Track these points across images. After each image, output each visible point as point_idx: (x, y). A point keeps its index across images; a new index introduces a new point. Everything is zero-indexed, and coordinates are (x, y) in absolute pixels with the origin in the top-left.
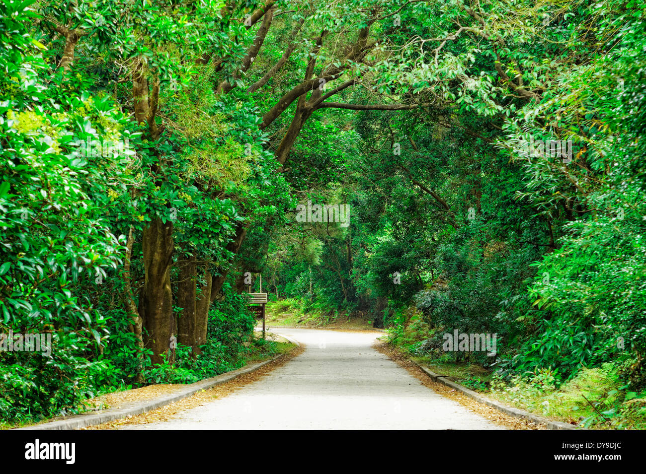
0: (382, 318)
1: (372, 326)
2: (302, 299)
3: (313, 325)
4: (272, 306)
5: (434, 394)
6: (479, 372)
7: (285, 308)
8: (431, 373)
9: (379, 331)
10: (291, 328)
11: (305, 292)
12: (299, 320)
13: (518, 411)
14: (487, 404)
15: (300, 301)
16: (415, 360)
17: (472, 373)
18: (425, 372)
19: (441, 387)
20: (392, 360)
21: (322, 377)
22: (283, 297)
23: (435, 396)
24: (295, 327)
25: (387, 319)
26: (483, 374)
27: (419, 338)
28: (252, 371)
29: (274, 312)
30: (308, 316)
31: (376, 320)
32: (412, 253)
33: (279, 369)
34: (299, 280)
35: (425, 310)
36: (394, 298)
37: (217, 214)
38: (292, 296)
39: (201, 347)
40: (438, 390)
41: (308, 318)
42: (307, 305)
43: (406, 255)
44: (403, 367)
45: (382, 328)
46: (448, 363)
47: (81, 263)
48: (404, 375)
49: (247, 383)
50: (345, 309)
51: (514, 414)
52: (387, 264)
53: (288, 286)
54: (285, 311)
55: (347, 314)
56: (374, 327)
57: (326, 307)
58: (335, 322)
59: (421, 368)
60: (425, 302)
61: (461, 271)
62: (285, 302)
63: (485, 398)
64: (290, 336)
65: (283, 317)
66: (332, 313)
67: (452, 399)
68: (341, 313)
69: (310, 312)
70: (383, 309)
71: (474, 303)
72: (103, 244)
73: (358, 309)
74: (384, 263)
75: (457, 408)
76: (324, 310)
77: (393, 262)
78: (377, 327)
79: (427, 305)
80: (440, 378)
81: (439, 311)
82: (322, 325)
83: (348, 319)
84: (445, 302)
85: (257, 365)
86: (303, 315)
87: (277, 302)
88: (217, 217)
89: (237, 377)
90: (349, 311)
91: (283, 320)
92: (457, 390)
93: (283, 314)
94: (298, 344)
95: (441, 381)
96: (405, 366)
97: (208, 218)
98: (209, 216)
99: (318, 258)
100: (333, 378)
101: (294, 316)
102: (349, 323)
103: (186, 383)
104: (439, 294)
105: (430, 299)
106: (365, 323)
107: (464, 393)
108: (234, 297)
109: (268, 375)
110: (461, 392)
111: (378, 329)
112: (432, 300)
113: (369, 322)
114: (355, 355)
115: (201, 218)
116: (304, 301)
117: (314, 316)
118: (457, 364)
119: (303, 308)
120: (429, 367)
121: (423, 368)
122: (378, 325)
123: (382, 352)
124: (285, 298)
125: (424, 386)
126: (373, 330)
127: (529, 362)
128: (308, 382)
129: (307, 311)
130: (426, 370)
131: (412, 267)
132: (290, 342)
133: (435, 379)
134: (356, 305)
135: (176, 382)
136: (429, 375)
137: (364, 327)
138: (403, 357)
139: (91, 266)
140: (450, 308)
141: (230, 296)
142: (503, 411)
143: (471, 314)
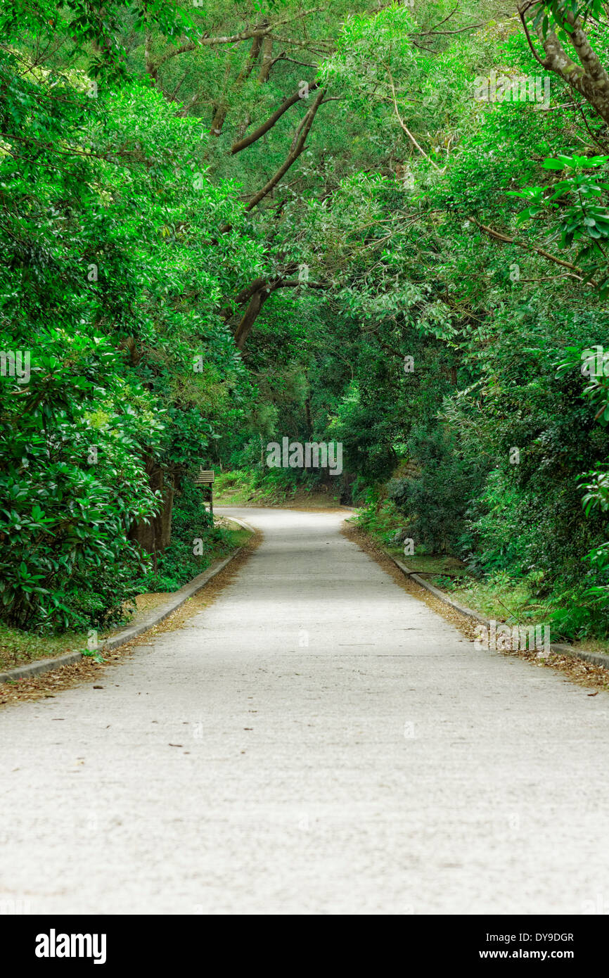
0: (350, 493)
1: (339, 504)
2: (252, 470)
3: (267, 504)
4: (216, 480)
5: (404, 595)
6: (455, 566)
7: (231, 483)
8: (405, 569)
9: (347, 509)
10: (239, 507)
11: (256, 462)
12: (249, 497)
13: (469, 611)
14: (449, 605)
15: (249, 474)
16: (389, 552)
17: (447, 567)
18: (398, 567)
19: (413, 585)
20: (363, 551)
21: (291, 578)
22: (228, 469)
23: (405, 596)
24: (245, 506)
25: (356, 494)
26: (460, 567)
27: (393, 525)
28: (220, 572)
29: (218, 488)
30: (260, 492)
31: (343, 495)
32: (384, 423)
33: (244, 568)
34: (247, 448)
35: (398, 500)
36: (364, 474)
37: (196, 434)
38: (240, 468)
39: (166, 549)
40: (408, 590)
41: (260, 494)
42: (259, 478)
43: (376, 426)
44: (376, 561)
45: (351, 505)
46: (424, 555)
47: (132, 515)
48: (377, 572)
49: (221, 587)
50: (305, 483)
51: (466, 614)
52: (355, 436)
53: (233, 456)
54: (231, 486)
55: (307, 489)
56: (341, 504)
57: (282, 480)
58: (293, 499)
59: (394, 562)
60: (398, 491)
61: (435, 457)
62: (231, 475)
63: (447, 598)
64: (240, 519)
65: (229, 494)
66: (289, 488)
67: (420, 600)
68: (300, 488)
69: (263, 487)
70: (351, 482)
71: (448, 493)
72: (145, 499)
73: (321, 482)
74: (351, 436)
75: (421, 609)
76: (279, 485)
77: (361, 433)
78: (345, 504)
79: (400, 495)
80: (413, 575)
81: (412, 502)
82: (277, 503)
83: (309, 495)
84: (419, 491)
85: (221, 565)
86: (254, 491)
87: (221, 475)
88: (196, 436)
89: (209, 581)
90: (310, 485)
91: (229, 497)
92: (427, 589)
93: (230, 489)
94: (253, 531)
95: (413, 578)
96: (379, 560)
97: (187, 438)
98: (187, 436)
99: (273, 426)
100: (304, 578)
101: (243, 492)
102: (310, 499)
103: (170, 592)
104: (412, 482)
105: (402, 487)
106: (329, 500)
107: (433, 594)
108: (192, 492)
109: (236, 576)
110: (430, 591)
111: (346, 507)
112: (405, 489)
113: (335, 498)
114: (321, 544)
115: (180, 437)
116: (254, 474)
117: (268, 491)
118: (433, 556)
119: (253, 482)
120: (403, 562)
121: (397, 562)
122: (346, 501)
123: (352, 540)
124: (230, 470)
125: (397, 585)
126: (339, 509)
127: (496, 560)
128: (280, 585)
129: (258, 486)
130: (400, 564)
131: (384, 438)
132: (243, 528)
133: (408, 576)
134: (318, 478)
135: (161, 591)
136: (403, 572)
137: (328, 504)
138: (376, 548)
139: (140, 517)
140: (424, 499)
141: (189, 491)
142: (459, 611)
143: (446, 504)
